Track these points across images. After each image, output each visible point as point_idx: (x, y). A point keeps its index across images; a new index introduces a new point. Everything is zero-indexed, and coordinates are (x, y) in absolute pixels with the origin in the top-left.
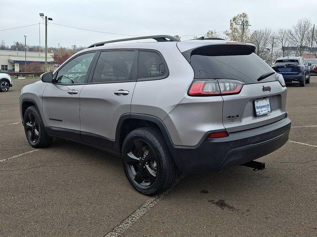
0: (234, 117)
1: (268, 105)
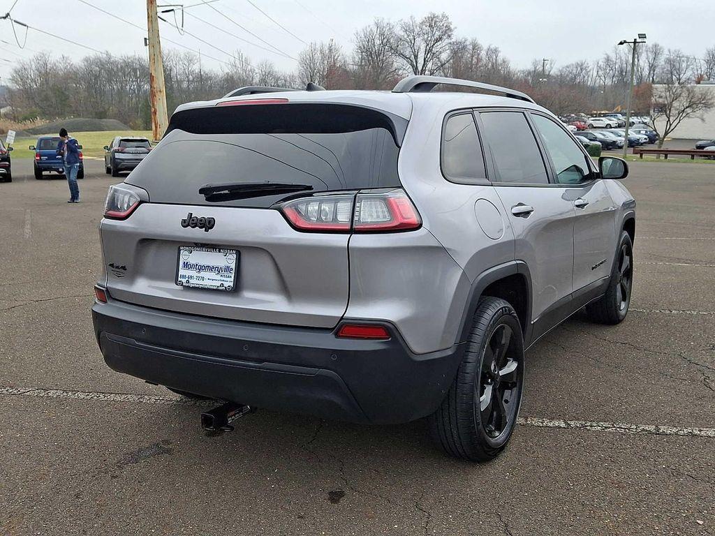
0: (118, 268)
1: (228, 269)
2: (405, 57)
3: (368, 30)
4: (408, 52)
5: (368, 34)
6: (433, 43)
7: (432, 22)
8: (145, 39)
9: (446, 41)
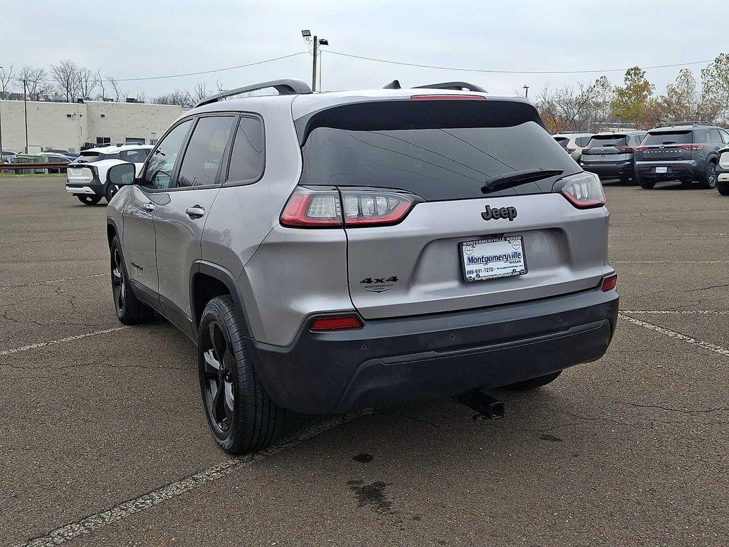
0: (381, 281)
1: (516, 255)
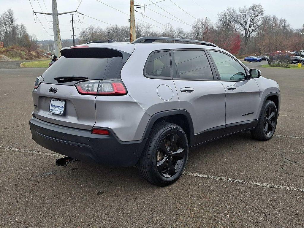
1: (62, 107)
2: (241, 24)
3: (224, 12)
4: (242, 22)
5: (224, 14)
6: (254, 17)
7: (254, 8)
8: (129, 19)
9: (260, 16)
